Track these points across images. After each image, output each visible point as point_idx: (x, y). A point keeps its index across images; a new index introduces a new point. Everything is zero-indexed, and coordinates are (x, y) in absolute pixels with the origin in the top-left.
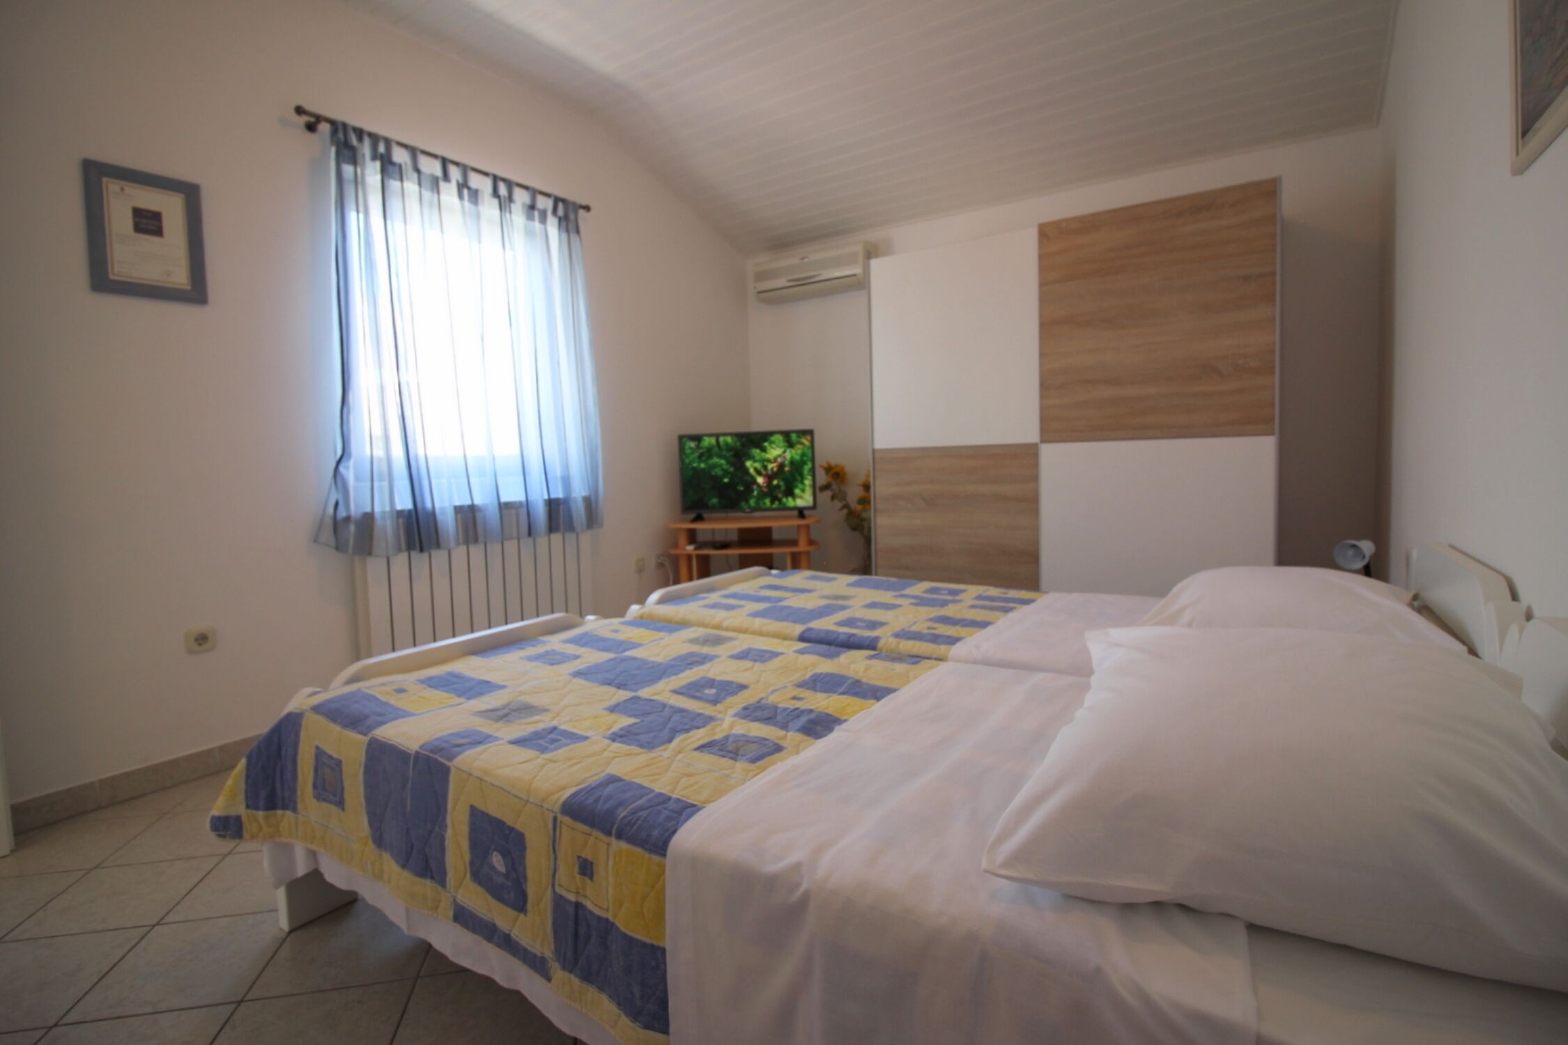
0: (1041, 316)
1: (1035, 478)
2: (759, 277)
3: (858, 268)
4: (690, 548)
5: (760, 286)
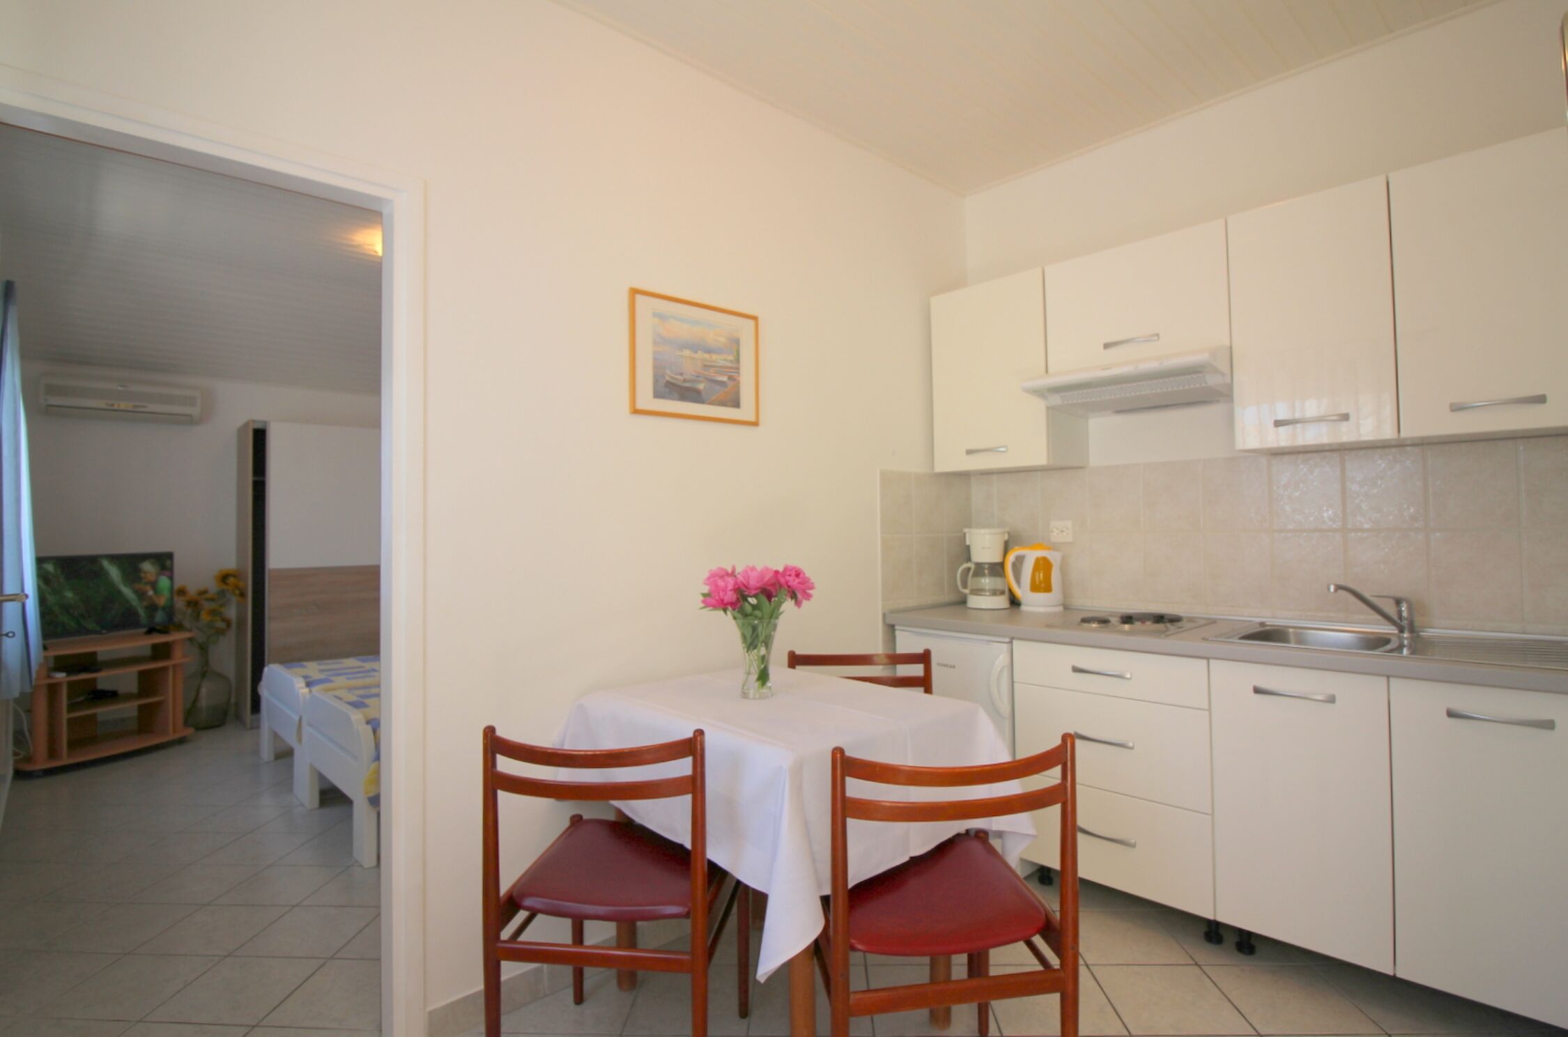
2: (52, 390)
3: (195, 411)
4: (61, 676)
5: (55, 400)
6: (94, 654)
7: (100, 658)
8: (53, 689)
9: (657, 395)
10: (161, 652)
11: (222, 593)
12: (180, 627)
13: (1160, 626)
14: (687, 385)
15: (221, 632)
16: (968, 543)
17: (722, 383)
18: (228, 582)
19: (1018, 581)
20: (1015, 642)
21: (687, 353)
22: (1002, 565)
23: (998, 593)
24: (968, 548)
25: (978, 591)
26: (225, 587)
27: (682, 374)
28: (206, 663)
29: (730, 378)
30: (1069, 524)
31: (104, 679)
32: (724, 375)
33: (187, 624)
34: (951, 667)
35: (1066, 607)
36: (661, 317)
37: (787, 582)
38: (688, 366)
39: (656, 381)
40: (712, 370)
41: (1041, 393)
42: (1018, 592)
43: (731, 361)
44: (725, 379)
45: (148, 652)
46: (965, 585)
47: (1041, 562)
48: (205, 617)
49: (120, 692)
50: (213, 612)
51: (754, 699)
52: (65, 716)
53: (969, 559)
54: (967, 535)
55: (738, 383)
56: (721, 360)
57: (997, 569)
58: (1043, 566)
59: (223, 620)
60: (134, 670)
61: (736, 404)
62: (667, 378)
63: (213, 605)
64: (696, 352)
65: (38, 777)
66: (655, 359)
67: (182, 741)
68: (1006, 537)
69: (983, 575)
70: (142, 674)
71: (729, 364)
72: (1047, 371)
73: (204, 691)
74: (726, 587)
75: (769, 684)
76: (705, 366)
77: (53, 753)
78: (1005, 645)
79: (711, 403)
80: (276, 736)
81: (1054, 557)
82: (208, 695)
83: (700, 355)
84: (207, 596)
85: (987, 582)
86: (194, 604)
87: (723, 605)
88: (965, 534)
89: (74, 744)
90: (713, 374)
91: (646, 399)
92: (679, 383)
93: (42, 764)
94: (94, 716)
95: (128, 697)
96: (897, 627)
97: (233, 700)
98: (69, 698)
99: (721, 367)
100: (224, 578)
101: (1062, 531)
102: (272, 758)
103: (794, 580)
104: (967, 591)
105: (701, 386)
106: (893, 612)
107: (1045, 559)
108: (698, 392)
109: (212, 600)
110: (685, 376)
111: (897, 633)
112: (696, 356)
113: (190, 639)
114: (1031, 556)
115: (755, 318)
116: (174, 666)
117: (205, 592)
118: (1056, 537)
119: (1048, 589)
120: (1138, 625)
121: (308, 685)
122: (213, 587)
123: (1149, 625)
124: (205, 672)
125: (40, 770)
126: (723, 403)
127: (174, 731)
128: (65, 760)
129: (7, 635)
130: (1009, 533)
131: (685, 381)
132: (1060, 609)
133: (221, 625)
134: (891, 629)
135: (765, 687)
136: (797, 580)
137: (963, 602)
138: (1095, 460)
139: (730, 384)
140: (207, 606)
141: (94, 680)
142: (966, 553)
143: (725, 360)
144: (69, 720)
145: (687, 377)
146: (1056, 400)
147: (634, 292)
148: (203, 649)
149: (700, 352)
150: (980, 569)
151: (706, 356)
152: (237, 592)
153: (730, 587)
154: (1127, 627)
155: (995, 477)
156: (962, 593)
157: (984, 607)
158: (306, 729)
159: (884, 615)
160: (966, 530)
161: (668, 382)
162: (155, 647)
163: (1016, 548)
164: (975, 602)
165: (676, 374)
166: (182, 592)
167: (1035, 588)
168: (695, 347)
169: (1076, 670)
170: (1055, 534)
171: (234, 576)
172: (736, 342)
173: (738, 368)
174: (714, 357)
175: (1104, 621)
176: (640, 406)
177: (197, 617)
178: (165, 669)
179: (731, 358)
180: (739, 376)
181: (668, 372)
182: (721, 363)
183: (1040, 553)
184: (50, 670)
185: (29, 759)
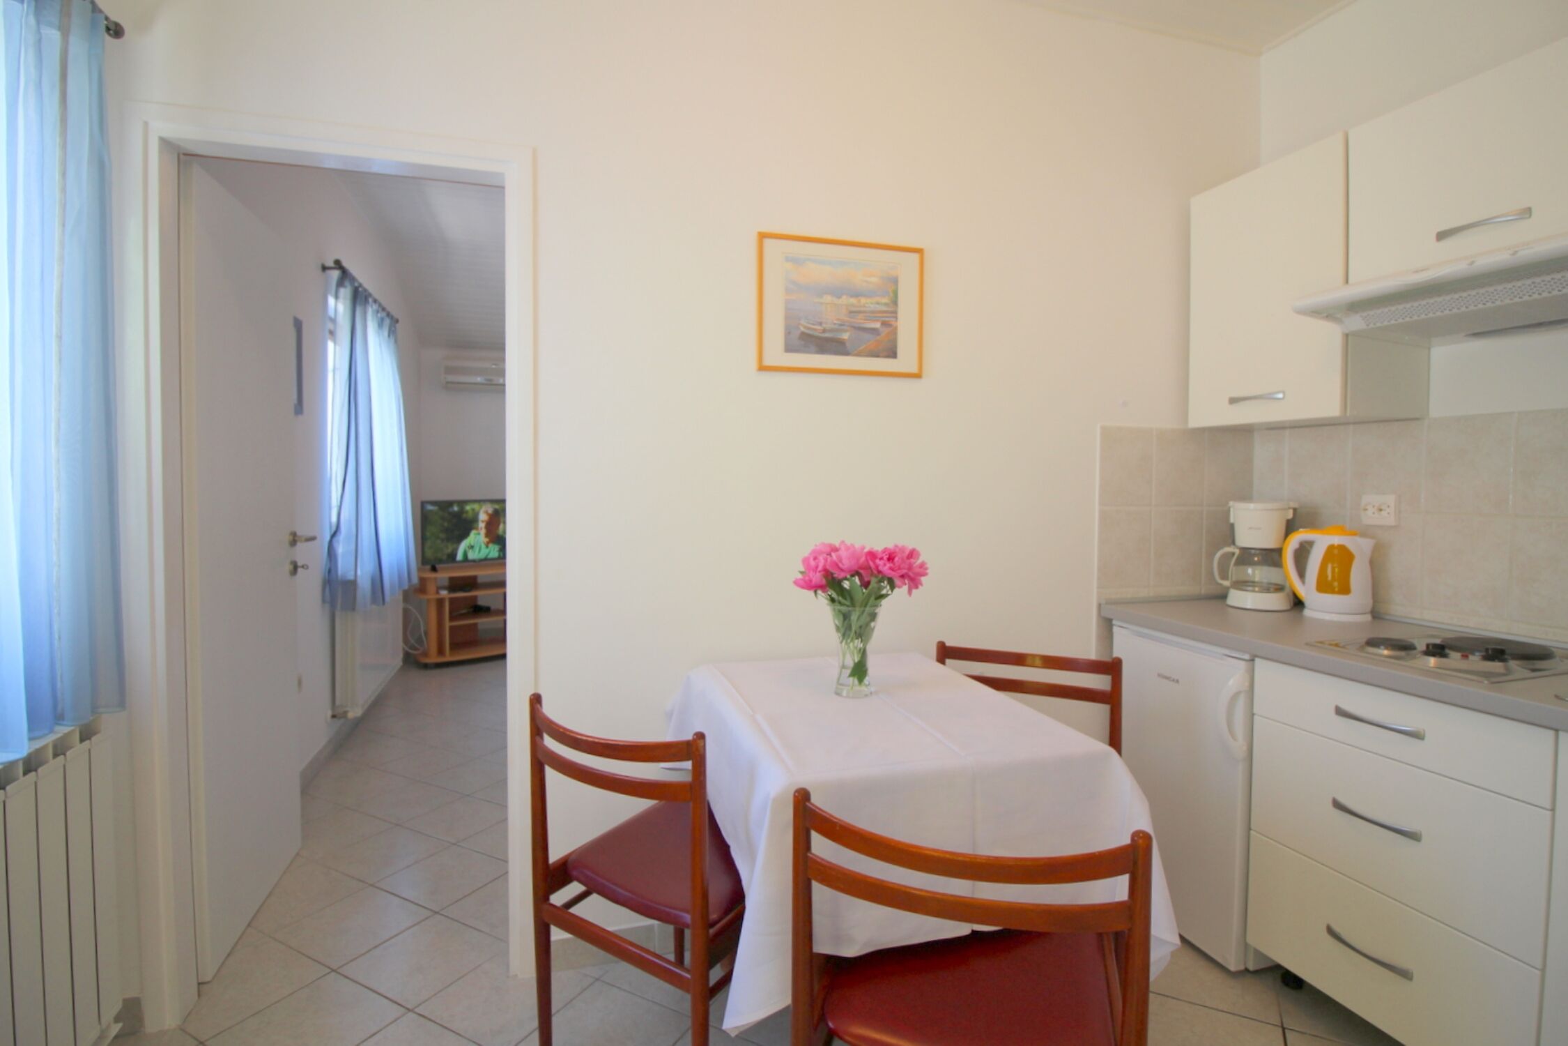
2: (450, 370)
4: (444, 593)
5: (451, 378)
6: (475, 578)
7: (480, 580)
8: (440, 602)
9: (789, 349)
13: (1496, 666)
14: (827, 335)
16: (1232, 520)
17: (874, 331)
19: (1301, 574)
20: (1258, 661)
21: (828, 299)
22: (1279, 551)
23: (1272, 590)
24: (1232, 526)
25: (1242, 584)
27: (820, 324)
29: (884, 324)
30: (1390, 499)
31: (482, 596)
32: (877, 321)
34: (1173, 680)
35: (1376, 614)
36: (796, 261)
37: (877, 567)
38: (830, 313)
39: (788, 333)
40: (861, 316)
41: (1326, 313)
42: (1302, 592)
43: (886, 304)
44: (877, 325)
46: (1224, 576)
47: (1336, 552)
51: (847, 697)
52: (447, 624)
53: (1233, 543)
54: (1232, 509)
55: (896, 328)
56: (872, 303)
57: (1272, 557)
58: (1341, 558)
61: (892, 354)
62: (802, 329)
64: (839, 297)
65: (431, 668)
66: (787, 310)
68: (1290, 515)
69: (1252, 564)
71: (884, 308)
72: (1347, 281)
74: (817, 567)
75: (866, 681)
76: (851, 312)
77: (441, 651)
78: (1243, 663)
79: (859, 354)
81: (1360, 547)
83: (845, 300)
85: (1256, 573)
87: (815, 587)
88: (1229, 508)
89: (455, 646)
90: (862, 321)
91: (776, 354)
92: (816, 334)
93: (434, 659)
94: (475, 625)
96: (1114, 622)
98: (450, 611)
99: (873, 312)
101: (1381, 510)
103: (885, 565)
104: (1226, 583)
105: (845, 336)
106: (1110, 602)
107: (1342, 548)
108: (841, 343)
110: (824, 326)
111: (1115, 629)
112: (840, 302)
114: (1322, 542)
115: (919, 251)
118: (1370, 518)
119: (1345, 590)
120: (1455, 657)
123: (1476, 661)
125: (432, 664)
126: (875, 354)
128: (449, 659)
129: (303, 567)
130: (1295, 510)
131: (824, 331)
132: (1368, 617)
134: (1107, 625)
135: (863, 684)
136: (889, 565)
137: (1224, 597)
138: (1437, 409)
139: (885, 331)
141: (475, 598)
142: (1229, 535)
143: (878, 303)
144: (451, 628)
145: (828, 326)
146: (1356, 323)
147: (763, 236)
149: (844, 297)
150: (1246, 557)
151: (853, 301)
153: (820, 568)
154: (1432, 661)
155: (1287, 432)
156: (1221, 585)
157: (1248, 607)
159: (1099, 606)
160: (1231, 503)
161: (803, 333)
163: (1301, 530)
164: (1238, 598)
165: (813, 324)
167: (1324, 586)
168: (837, 292)
169: (1340, 712)
170: (1370, 512)
172: (893, 282)
173: (895, 312)
174: (863, 300)
175: (1404, 647)
176: (768, 362)
179: (885, 300)
180: (896, 321)
181: (803, 322)
182: (873, 307)
183: (1336, 540)
184: (439, 588)
185: (426, 654)
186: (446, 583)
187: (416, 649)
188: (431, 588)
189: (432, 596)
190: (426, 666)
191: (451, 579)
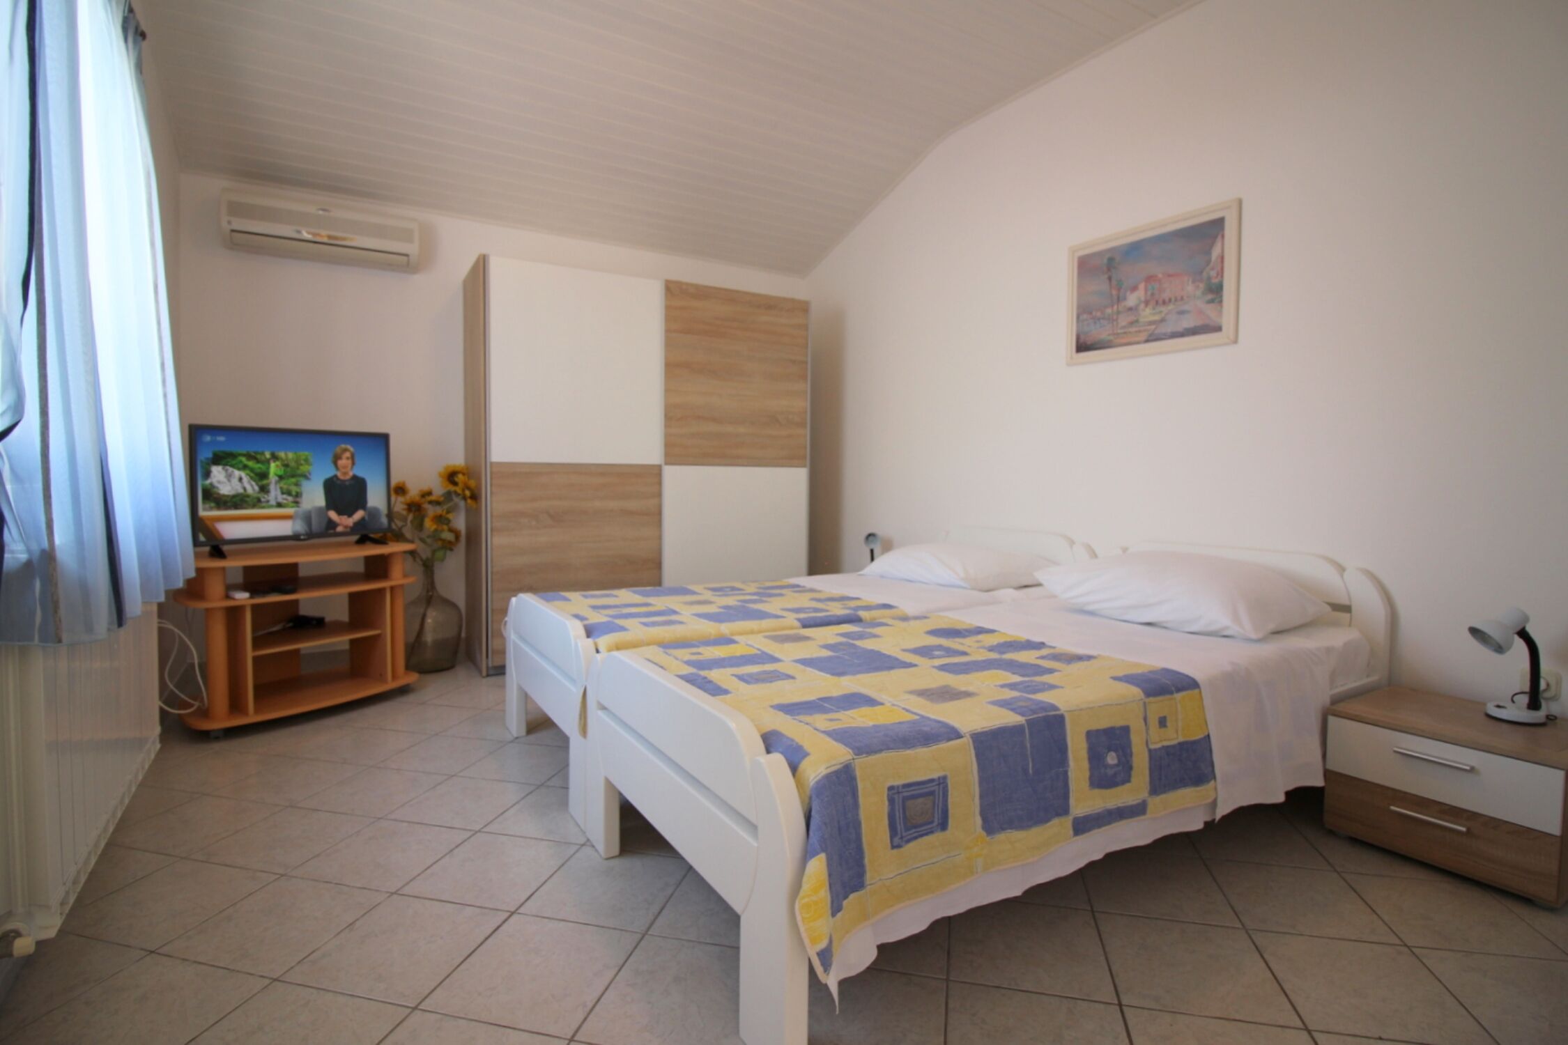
0: (666, 358)
1: (659, 495)
2: (236, 209)
3: (412, 249)
4: (242, 596)
5: (239, 224)
6: (294, 566)
7: (302, 573)
8: (233, 614)
10: (377, 568)
11: (448, 496)
12: (399, 537)
15: (449, 546)
18: (456, 479)
26: (452, 488)
28: (430, 585)
31: (308, 601)
33: (407, 532)
45: (361, 568)
48: (429, 524)
49: (327, 619)
50: (439, 519)
52: (250, 654)
59: (451, 530)
60: (344, 591)
63: (439, 510)
65: (217, 739)
67: (403, 691)
70: (353, 597)
73: (429, 621)
77: (236, 704)
80: (526, 697)
82: (435, 624)
84: (433, 498)
86: (415, 508)
89: (265, 691)
93: (222, 720)
94: (297, 651)
95: (338, 628)
97: (463, 635)
98: (254, 630)
100: (451, 476)
102: (523, 731)
109: (438, 503)
113: (412, 553)
116: (392, 588)
117: (430, 493)
121: (590, 632)
122: (439, 488)
124: (430, 596)
125: (219, 730)
127: (394, 677)
128: (252, 718)
133: (449, 536)
140: (431, 511)
141: (296, 602)
144: (255, 659)
148: (428, 567)
152: (468, 493)
158: (593, 713)
162: (369, 560)
166: (401, 490)
171: (464, 474)
177: (420, 526)
178: (381, 591)
184: (230, 588)
185: (205, 713)
186: (240, 579)
187: (185, 705)
188: (215, 588)
189: (215, 599)
190: (205, 736)
191: (247, 569)
